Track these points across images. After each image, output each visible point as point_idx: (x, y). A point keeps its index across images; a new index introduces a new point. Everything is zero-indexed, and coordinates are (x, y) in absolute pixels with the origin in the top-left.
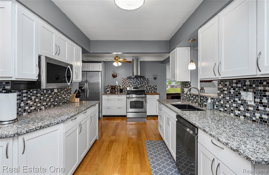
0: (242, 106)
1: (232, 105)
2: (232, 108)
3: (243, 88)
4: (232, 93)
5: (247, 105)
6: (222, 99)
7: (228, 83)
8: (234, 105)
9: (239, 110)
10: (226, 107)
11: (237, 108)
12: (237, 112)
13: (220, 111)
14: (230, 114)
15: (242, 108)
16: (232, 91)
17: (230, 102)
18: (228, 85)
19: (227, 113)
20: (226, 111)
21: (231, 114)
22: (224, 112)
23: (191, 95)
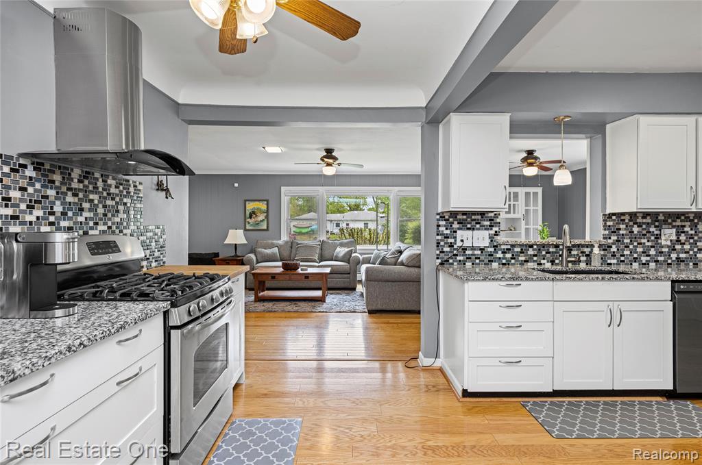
0: (652, 249)
1: (636, 250)
2: (635, 255)
4: (635, 232)
5: (660, 247)
6: (613, 244)
7: (627, 218)
8: (640, 250)
9: (649, 256)
10: (623, 256)
11: (645, 252)
12: (644, 259)
13: (610, 264)
14: (631, 264)
15: (652, 252)
16: (636, 229)
17: (631, 247)
18: (627, 221)
20: (623, 261)
21: (634, 264)
23: (503, 247)
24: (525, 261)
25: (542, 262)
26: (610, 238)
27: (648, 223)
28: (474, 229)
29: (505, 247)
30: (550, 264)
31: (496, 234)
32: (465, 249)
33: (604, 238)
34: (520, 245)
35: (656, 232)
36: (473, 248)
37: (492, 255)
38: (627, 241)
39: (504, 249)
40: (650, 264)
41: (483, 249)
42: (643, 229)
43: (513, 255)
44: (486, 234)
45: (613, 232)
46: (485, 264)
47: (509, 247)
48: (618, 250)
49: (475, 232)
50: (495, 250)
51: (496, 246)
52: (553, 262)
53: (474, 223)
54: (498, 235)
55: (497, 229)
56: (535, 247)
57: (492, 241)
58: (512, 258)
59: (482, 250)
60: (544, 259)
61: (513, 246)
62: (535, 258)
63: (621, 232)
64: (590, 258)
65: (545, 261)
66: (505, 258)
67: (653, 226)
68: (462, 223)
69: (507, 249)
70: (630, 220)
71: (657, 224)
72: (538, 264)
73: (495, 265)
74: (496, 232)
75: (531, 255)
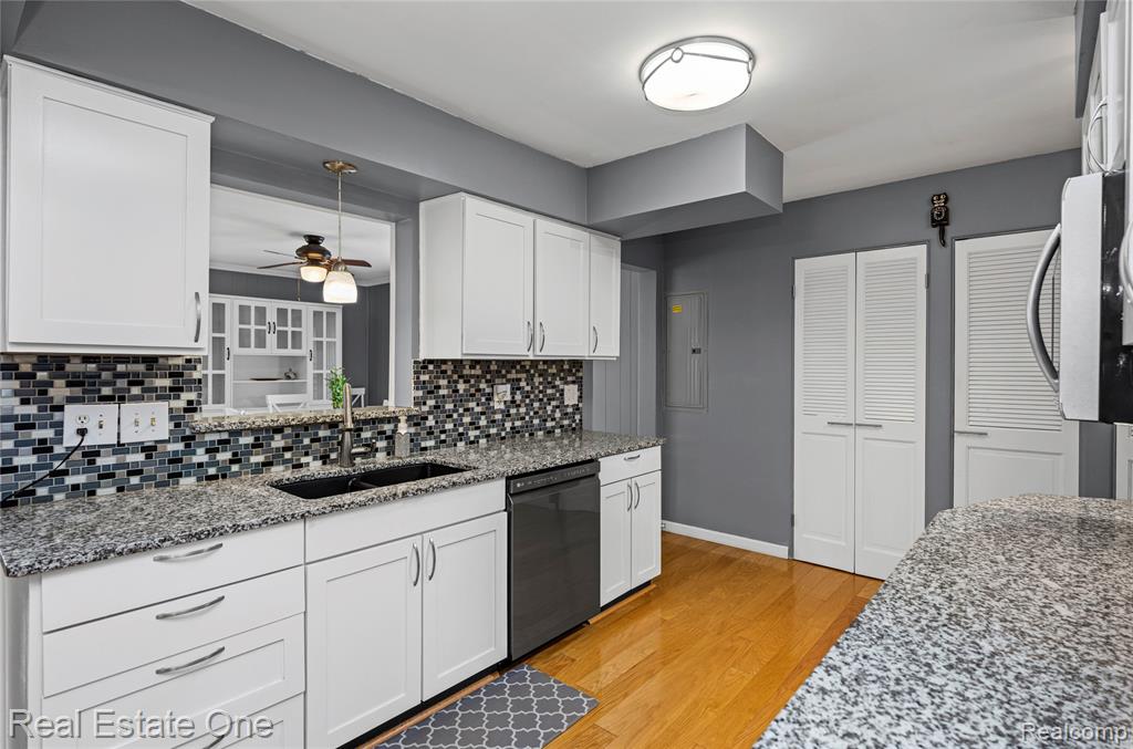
0: (483, 417)
1: (461, 420)
2: (461, 430)
3: (485, 377)
4: (461, 392)
5: (492, 413)
6: (430, 413)
7: (449, 368)
8: (467, 420)
9: (479, 428)
10: (443, 432)
11: (474, 423)
12: (472, 434)
13: (425, 449)
14: (455, 445)
15: (483, 422)
16: (461, 387)
17: (455, 416)
18: (449, 373)
19: (448, 446)
20: (444, 441)
21: (459, 444)
22: (436, 447)
23: (208, 438)
24: (264, 464)
25: (304, 460)
26: (425, 404)
27: (478, 377)
28: (122, 399)
29: (216, 437)
30: (320, 463)
31: (191, 408)
32: (92, 454)
33: (416, 404)
34: (253, 431)
35: (488, 390)
36: (120, 448)
37: (180, 460)
38: (449, 406)
39: (212, 442)
40: (481, 441)
41: (154, 448)
42: (472, 386)
43: (235, 454)
44: (161, 409)
45: (430, 392)
46: (158, 485)
47: (225, 436)
48: (437, 422)
49: (126, 406)
50: (187, 446)
51: (192, 438)
52: (325, 459)
53: (121, 383)
54: (195, 410)
55: (193, 396)
56: (288, 431)
57: (177, 425)
58: (232, 462)
59: (149, 450)
60: (307, 454)
61: (236, 433)
62: (288, 455)
63: (442, 392)
64: (394, 443)
65: (309, 459)
66: (214, 463)
67: (483, 380)
68: (81, 384)
69: (220, 442)
70: (453, 372)
71: (488, 377)
72: (294, 467)
73: (187, 482)
74: (190, 402)
75: (278, 449)
